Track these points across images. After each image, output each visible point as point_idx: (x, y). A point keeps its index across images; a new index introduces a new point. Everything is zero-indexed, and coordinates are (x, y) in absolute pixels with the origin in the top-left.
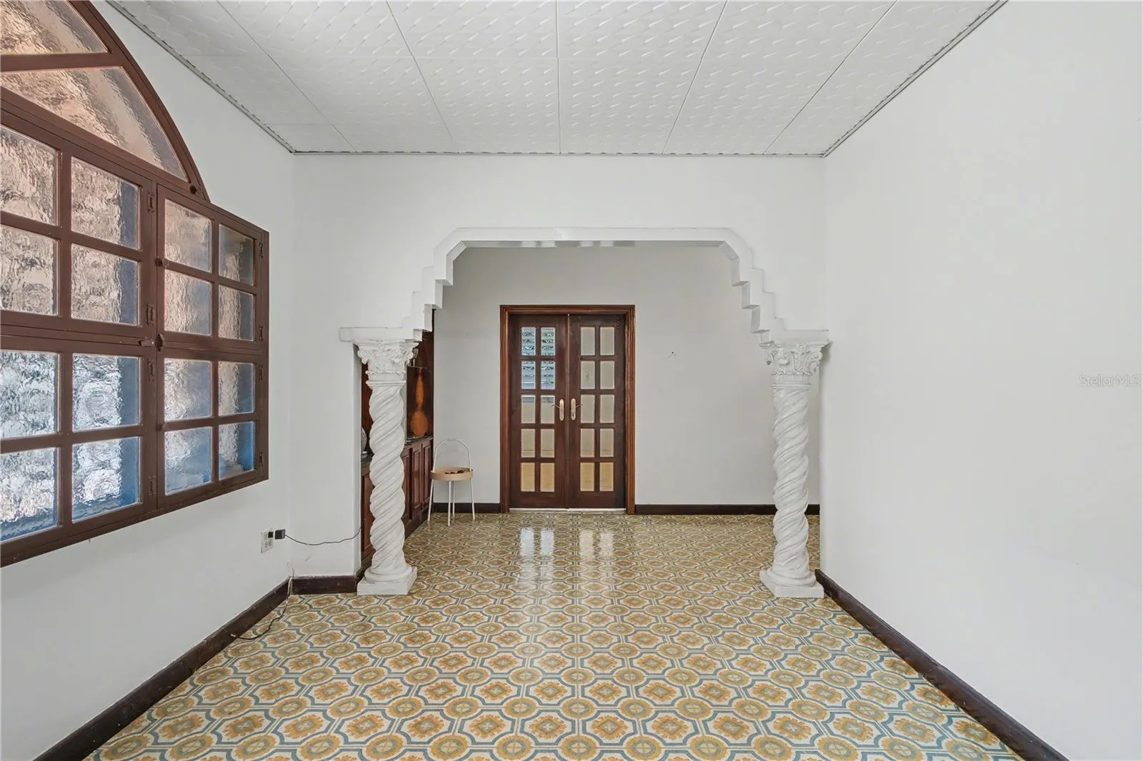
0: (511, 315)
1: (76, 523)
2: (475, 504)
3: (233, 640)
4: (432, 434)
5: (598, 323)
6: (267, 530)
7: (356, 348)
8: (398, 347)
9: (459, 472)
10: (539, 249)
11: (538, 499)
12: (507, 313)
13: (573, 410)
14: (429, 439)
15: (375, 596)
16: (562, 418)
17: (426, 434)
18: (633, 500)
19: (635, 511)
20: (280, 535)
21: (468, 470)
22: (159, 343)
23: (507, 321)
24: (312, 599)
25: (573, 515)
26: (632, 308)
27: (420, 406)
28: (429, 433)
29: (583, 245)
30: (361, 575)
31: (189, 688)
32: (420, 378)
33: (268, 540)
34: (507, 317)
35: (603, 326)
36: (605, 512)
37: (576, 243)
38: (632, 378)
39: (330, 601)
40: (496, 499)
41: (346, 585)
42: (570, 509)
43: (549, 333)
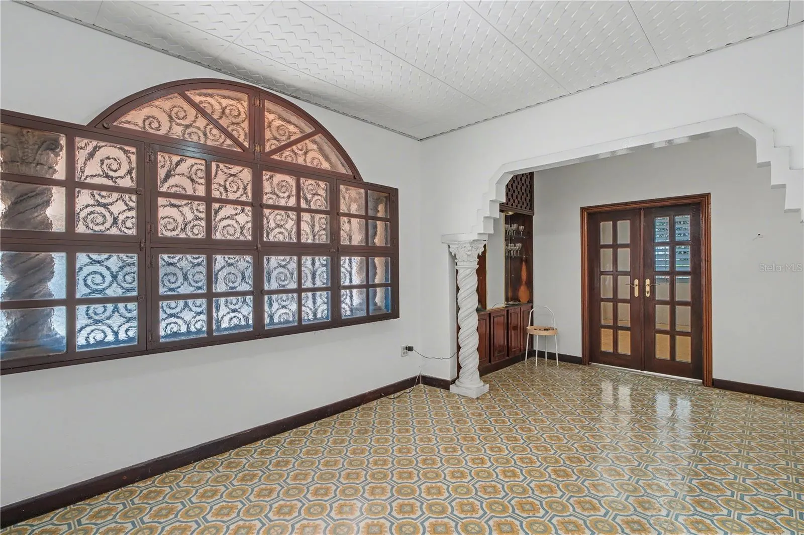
0: (589, 214)
1: (305, 325)
2: (547, 353)
3: (383, 397)
4: (532, 303)
5: (672, 213)
6: (405, 345)
7: (449, 247)
8: (469, 245)
9: (545, 330)
10: (614, 158)
11: (615, 359)
12: (586, 213)
13: (648, 289)
14: (531, 304)
15: (458, 395)
16: (636, 294)
17: (528, 302)
18: (710, 372)
19: (713, 385)
20: (410, 349)
21: (553, 329)
22: (338, 251)
23: (586, 219)
24: (428, 388)
25: (648, 377)
26: (708, 195)
27: (524, 283)
28: (531, 301)
29: (656, 146)
30: (453, 382)
31: (357, 410)
32: (524, 263)
33: (405, 350)
34: (586, 216)
35: (677, 215)
36: (679, 380)
37: (650, 146)
38: (708, 261)
39: (435, 391)
40: (579, 354)
41: (444, 385)
42: (645, 372)
43: (624, 226)
